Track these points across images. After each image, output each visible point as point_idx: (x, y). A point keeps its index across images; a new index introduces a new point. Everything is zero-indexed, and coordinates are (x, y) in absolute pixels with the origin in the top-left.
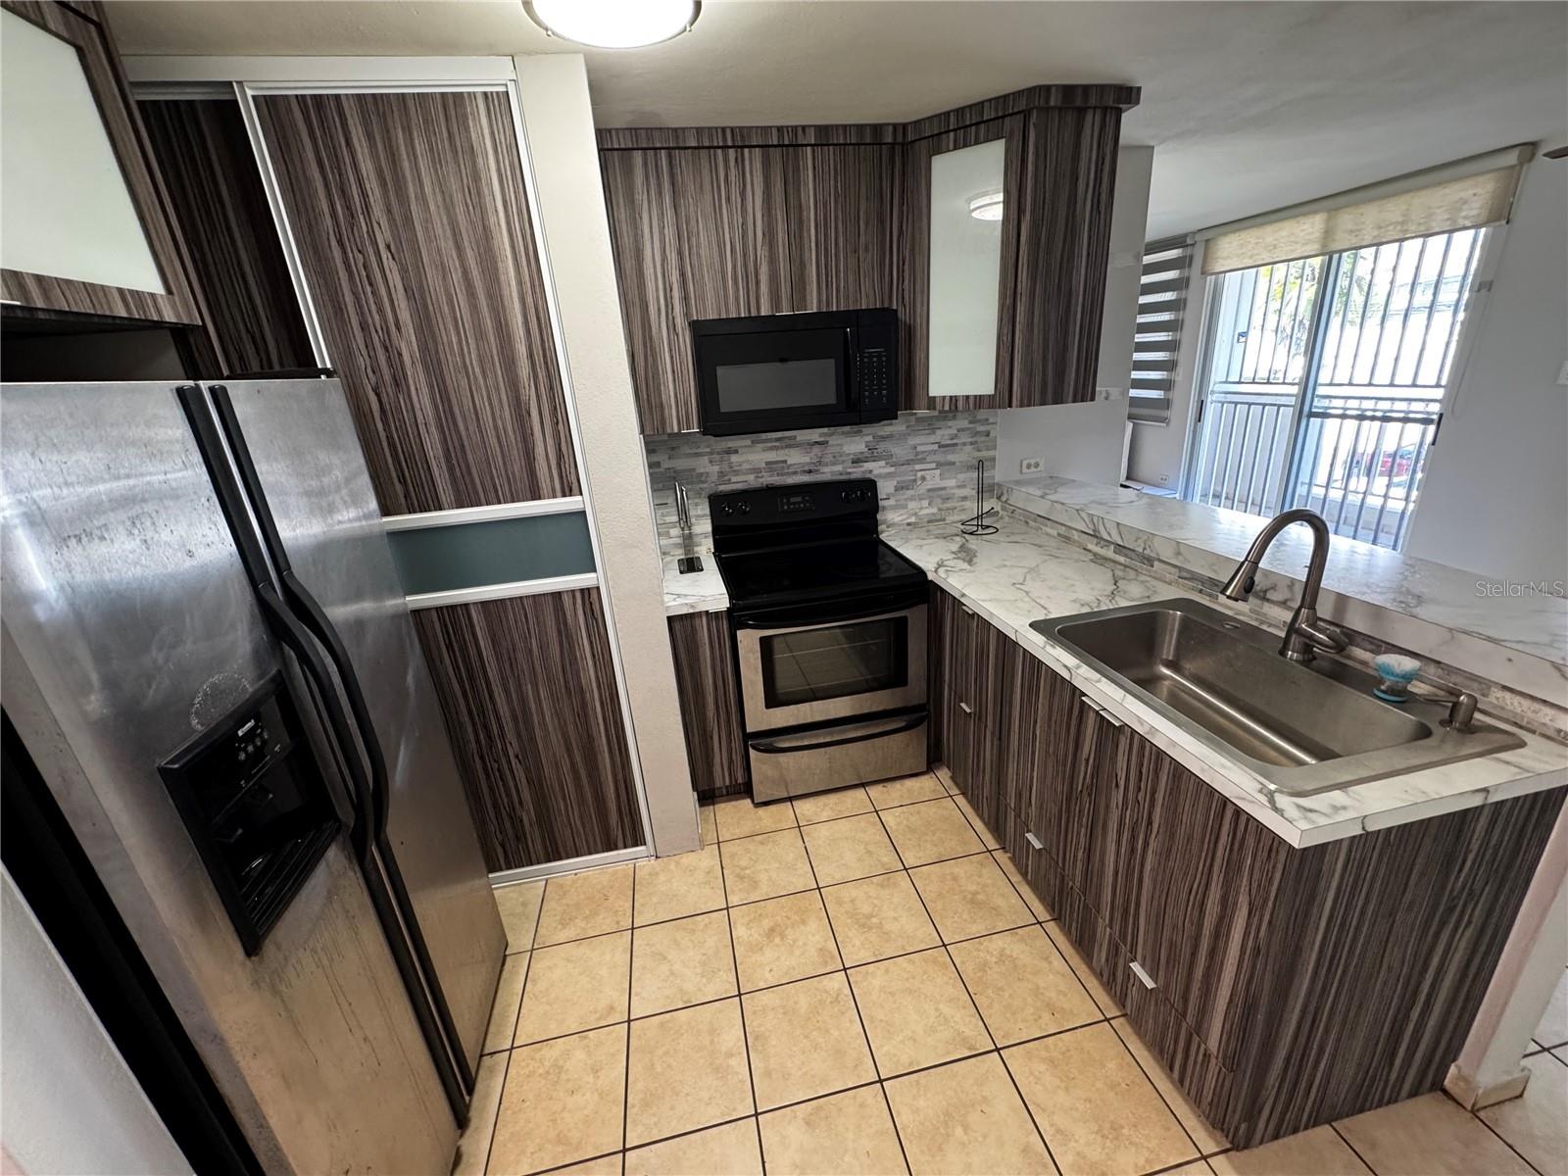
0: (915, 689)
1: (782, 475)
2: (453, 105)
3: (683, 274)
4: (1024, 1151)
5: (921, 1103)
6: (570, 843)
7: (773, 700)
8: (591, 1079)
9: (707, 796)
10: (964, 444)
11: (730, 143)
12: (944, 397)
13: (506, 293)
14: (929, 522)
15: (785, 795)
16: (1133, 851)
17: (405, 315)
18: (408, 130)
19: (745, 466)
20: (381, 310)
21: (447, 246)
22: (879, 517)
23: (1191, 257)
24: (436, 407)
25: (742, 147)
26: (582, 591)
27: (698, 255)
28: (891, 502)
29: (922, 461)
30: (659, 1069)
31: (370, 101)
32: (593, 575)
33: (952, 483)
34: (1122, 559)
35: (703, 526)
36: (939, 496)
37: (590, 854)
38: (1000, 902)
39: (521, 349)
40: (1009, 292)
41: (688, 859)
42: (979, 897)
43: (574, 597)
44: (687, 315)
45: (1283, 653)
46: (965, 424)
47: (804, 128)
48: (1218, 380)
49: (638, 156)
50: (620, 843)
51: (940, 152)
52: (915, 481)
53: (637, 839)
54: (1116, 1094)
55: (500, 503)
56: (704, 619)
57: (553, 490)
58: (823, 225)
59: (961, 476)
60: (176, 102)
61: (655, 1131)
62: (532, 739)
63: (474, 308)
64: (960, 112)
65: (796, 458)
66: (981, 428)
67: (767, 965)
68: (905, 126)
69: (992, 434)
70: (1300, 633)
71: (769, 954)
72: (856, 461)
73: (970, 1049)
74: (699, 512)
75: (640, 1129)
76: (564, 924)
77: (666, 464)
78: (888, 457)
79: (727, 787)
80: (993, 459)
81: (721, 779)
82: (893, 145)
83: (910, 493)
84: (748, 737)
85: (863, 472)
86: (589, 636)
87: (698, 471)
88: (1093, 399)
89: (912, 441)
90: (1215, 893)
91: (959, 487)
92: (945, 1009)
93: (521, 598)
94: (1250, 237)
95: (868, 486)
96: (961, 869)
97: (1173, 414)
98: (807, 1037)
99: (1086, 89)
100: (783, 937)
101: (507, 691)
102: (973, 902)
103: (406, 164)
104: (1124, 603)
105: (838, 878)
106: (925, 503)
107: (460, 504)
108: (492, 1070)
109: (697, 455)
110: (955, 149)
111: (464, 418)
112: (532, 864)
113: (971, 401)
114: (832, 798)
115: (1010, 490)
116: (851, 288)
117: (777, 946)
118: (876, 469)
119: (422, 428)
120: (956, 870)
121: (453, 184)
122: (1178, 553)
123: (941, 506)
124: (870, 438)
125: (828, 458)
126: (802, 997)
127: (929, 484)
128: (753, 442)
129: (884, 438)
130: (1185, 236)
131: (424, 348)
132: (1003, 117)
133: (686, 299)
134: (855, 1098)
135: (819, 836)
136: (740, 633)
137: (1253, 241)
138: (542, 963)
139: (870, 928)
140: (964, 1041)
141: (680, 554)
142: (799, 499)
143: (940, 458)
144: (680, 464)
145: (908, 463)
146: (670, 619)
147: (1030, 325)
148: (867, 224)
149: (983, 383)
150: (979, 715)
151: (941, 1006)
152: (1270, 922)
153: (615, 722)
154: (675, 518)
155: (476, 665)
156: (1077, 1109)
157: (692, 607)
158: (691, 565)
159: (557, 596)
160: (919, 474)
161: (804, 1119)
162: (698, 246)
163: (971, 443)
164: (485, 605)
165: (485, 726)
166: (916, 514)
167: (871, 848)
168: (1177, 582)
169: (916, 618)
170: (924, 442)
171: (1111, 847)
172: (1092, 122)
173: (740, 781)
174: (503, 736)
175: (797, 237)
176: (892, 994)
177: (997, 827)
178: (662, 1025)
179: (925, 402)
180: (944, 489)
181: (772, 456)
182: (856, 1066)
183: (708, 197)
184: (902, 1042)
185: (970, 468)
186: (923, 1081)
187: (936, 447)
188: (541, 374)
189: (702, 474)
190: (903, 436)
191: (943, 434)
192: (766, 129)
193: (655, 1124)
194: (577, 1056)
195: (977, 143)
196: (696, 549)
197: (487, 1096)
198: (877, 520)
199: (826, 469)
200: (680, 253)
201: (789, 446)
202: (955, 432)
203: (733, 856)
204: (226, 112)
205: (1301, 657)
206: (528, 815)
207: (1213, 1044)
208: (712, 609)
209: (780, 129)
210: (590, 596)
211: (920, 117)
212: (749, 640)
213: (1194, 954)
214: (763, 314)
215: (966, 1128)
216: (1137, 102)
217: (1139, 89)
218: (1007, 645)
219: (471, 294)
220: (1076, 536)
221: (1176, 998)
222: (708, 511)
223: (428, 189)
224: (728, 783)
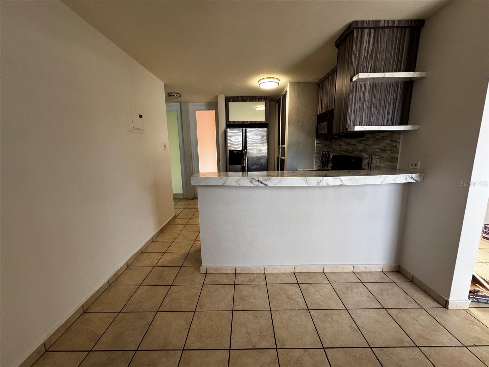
10: (388, 150)
28: (366, 167)
33: (383, 165)
46: (388, 142)
59: (386, 163)
66: (394, 144)
78: (367, 152)
89: (374, 147)
127: (376, 164)
180: (380, 167)
185: (388, 160)
187: (379, 150)
190: (371, 145)
202: (385, 144)
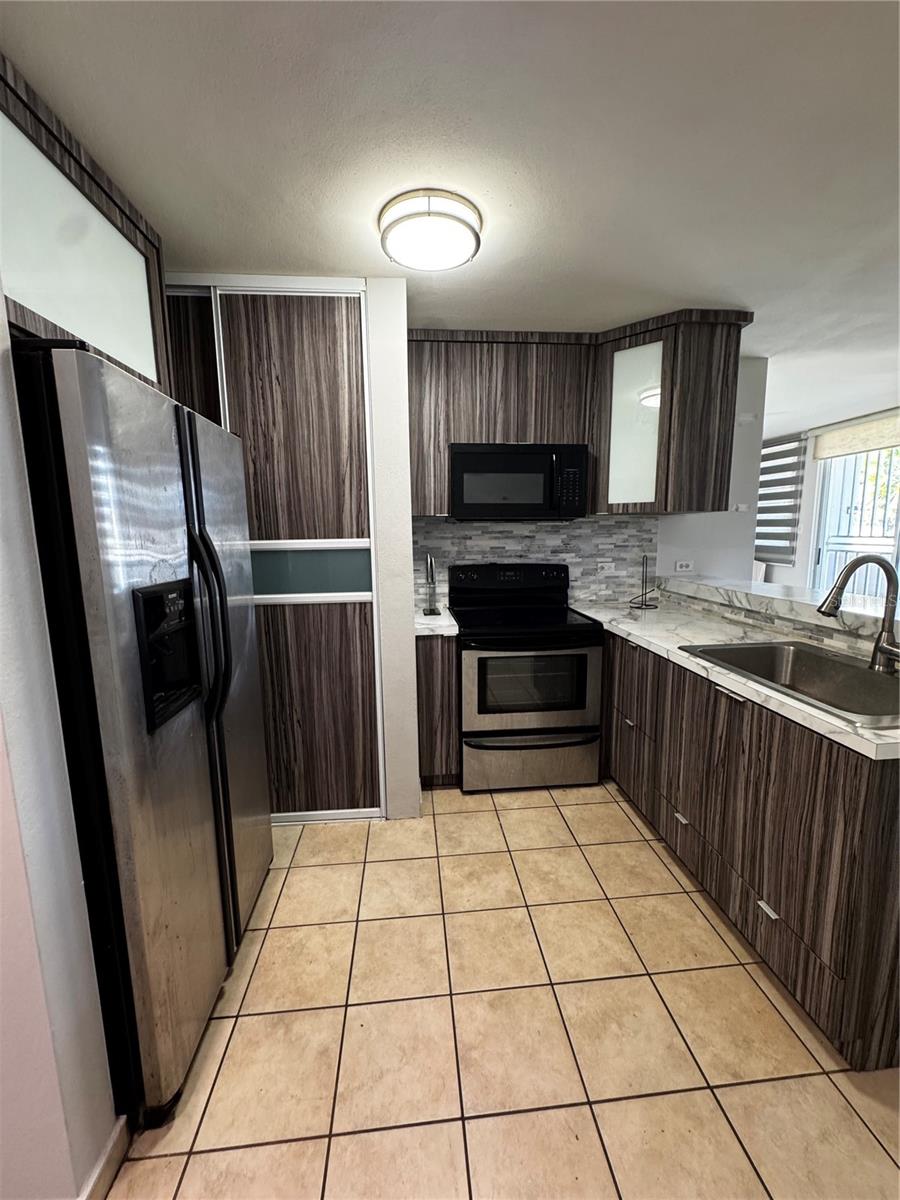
0: (590, 714)
1: (502, 557)
2: (328, 304)
3: (447, 416)
4: (669, 1048)
5: (584, 1003)
6: (325, 798)
7: (483, 708)
8: (326, 955)
9: (428, 783)
10: (634, 546)
11: (485, 340)
12: (619, 504)
13: (341, 407)
14: (606, 600)
15: (485, 788)
16: (756, 802)
17: (279, 418)
18: (300, 316)
19: (476, 549)
20: (266, 414)
21: (311, 379)
22: (570, 592)
23: (805, 448)
24: (287, 473)
25: (493, 343)
26: (361, 604)
27: (459, 405)
28: (578, 583)
29: (602, 556)
30: (378, 955)
31: (282, 300)
32: (369, 593)
33: (624, 573)
34: (750, 621)
35: (443, 589)
36: (614, 583)
37: (338, 809)
38: (655, 875)
39: (345, 442)
40: (666, 435)
41: (409, 823)
42: (637, 870)
43: (355, 608)
44: (447, 440)
45: (871, 667)
46: (633, 532)
47: (532, 333)
48: (831, 534)
49: (427, 345)
50: (361, 803)
51: (619, 349)
52: (597, 570)
53: (374, 802)
54: (749, 1017)
55: (316, 538)
56: (440, 641)
57: (352, 533)
58: (540, 391)
59: (631, 569)
60: (178, 297)
61: (370, 995)
62: (311, 708)
63: (321, 416)
64: (633, 326)
65: (512, 546)
66: (645, 536)
67: (465, 896)
68: (597, 335)
69: (654, 541)
70: (884, 651)
71: (467, 890)
72: (555, 552)
73: (626, 971)
74: (441, 578)
75: (360, 993)
76: (314, 854)
77: (424, 543)
78: (577, 551)
79: (443, 776)
80: (655, 559)
81: (439, 769)
82: (589, 346)
83: (592, 578)
84: (463, 735)
85: (559, 560)
86: (361, 636)
87: (443, 549)
88: (726, 509)
89: (595, 541)
90: (819, 815)
91: (629, 577)
92: (607, 941)
93: (320, 605)
94: (847, 432)
95: (564, 569)
96: (623, 850)
97: (796, 558)
98: (494, 948)
99: (716, 312)
100: (479, 879)
101: (300, 671)
102: (631, 872)
103: (296, 333)
104: (749, 641)
105: (525, 845)
106: (603, 586)
107: (291, 538)
108: (252, 941)
109: (442, 538)
110: (630, 347)
111: (303, 482)
112: (295, 811)
113: (638, 506)
114: (523, 795)
115: (667, 580)
116: (557, 431)
117: (474, 885)
118: (568, 558)
119: (277, 486)
120: (619, 851)
121: (321, 345)
122: (792, 610)
123: (616, 590)
124: (565, 536)
125: (535, 548)
126: (491, 921)
127: (607, 573)
128: (483, 532)
129: (575, 537)
130: (800, 433)
131: (287, 437)
132: (662, 328)
133: (448, 430)
134: (530, 993)
135: (511, 819)
136: (464, 653)
137: (851, 436)
138: (295, 878)
139: (548, 881)
140: (622, 965)
141: (424, 606)
142: (512, 573)
143: (615, 554)
144: (431, 543)
145: (591, 556)
146: (417, 637)
147: (680, 456)
148: (570, 391)
149: (646, 494)
150: (640, 727)
151: (603, 939)
152: (861, 832)
153: (370, 703)
154: (424, 581)
155: (282, 648)
156: (715, 1024)
157: (433, 631)
158: (432, 612)
159: (343, 605)
160: (600, 565)
161: (488, 1003)
162: (459, 399)
163: (638, 546)
164: (296, 607)
165: (281, 696)
166: (596, 594)
167: (552, 829)
168: (793, 633)
169: (594, 656)
170: (604, 542)
171: (740, 804)
172: (720, 333)
173: (453, 772)
174: (291, 704)
175: (523, 396)
176: (565, 927)
177: (652, 823)
178: (381, 927)
179: (605, 508)
180: (617, 577)
181: (495, 543)
182: (532, 972)
183: (469, 370)
184: (571, 960)
185: (636, 564)
186: (586, 989)
187: (612, 546)
188: (355, 458)
189: (445, 552)
190: (588, 538)
191: (617, 539)
192: (508, 333)
193: (372, 991)
194: (315, 940)
195: (644, 343)
196: (437, 604)
197: (247, 956)
198: (567, 595)
199: (531, 556)
200: (447, 402)
201: (507, 537)
202: (626, 537)
203: (444, 824)
204: (204, 303)
205: (886, 670)
206: (299, 768)
207: (826, 957)
208: (446, 634)
209: (517, 333)
210: (365, 608)
211: (607, 329)
212: (470, 659)
213: (806, 877)
214: (497, 442)
215: (620, 1025)
216: (752, 321)
217: (752, 314)
218: (661, 662)
219: (320, 408)
220: (716, 608)
221: (794, 924)
222: (447, 578)
223: (306, 347)
224: (444, 772)
